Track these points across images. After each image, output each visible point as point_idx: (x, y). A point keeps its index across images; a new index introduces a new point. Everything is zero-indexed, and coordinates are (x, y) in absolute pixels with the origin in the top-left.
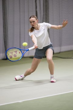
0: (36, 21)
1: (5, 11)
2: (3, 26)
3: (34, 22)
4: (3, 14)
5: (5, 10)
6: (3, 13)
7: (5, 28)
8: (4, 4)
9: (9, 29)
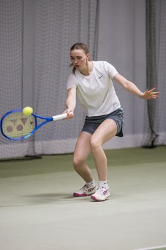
0: (84, 57)
1: (153, 38)
2: (147, 71)
3: (79, 58)
4: (147, 44)
5: (152, 34)
6: (147, 40)
7: (151, 75)
8: (150, 21)
9: (159, 78)
